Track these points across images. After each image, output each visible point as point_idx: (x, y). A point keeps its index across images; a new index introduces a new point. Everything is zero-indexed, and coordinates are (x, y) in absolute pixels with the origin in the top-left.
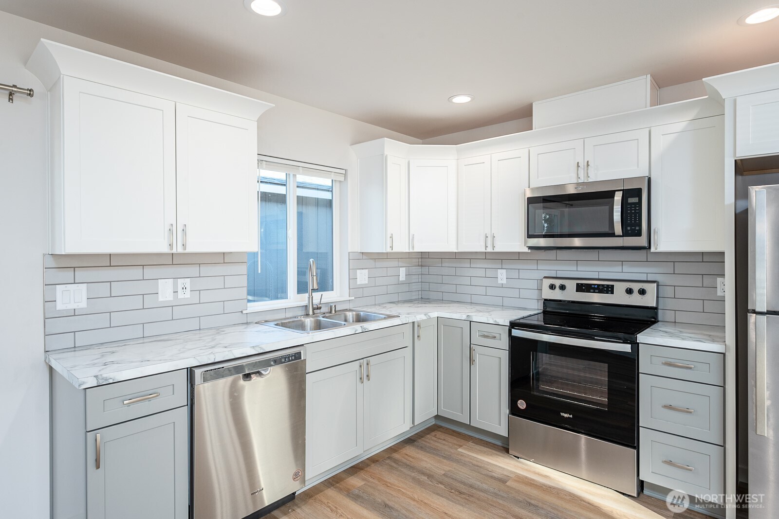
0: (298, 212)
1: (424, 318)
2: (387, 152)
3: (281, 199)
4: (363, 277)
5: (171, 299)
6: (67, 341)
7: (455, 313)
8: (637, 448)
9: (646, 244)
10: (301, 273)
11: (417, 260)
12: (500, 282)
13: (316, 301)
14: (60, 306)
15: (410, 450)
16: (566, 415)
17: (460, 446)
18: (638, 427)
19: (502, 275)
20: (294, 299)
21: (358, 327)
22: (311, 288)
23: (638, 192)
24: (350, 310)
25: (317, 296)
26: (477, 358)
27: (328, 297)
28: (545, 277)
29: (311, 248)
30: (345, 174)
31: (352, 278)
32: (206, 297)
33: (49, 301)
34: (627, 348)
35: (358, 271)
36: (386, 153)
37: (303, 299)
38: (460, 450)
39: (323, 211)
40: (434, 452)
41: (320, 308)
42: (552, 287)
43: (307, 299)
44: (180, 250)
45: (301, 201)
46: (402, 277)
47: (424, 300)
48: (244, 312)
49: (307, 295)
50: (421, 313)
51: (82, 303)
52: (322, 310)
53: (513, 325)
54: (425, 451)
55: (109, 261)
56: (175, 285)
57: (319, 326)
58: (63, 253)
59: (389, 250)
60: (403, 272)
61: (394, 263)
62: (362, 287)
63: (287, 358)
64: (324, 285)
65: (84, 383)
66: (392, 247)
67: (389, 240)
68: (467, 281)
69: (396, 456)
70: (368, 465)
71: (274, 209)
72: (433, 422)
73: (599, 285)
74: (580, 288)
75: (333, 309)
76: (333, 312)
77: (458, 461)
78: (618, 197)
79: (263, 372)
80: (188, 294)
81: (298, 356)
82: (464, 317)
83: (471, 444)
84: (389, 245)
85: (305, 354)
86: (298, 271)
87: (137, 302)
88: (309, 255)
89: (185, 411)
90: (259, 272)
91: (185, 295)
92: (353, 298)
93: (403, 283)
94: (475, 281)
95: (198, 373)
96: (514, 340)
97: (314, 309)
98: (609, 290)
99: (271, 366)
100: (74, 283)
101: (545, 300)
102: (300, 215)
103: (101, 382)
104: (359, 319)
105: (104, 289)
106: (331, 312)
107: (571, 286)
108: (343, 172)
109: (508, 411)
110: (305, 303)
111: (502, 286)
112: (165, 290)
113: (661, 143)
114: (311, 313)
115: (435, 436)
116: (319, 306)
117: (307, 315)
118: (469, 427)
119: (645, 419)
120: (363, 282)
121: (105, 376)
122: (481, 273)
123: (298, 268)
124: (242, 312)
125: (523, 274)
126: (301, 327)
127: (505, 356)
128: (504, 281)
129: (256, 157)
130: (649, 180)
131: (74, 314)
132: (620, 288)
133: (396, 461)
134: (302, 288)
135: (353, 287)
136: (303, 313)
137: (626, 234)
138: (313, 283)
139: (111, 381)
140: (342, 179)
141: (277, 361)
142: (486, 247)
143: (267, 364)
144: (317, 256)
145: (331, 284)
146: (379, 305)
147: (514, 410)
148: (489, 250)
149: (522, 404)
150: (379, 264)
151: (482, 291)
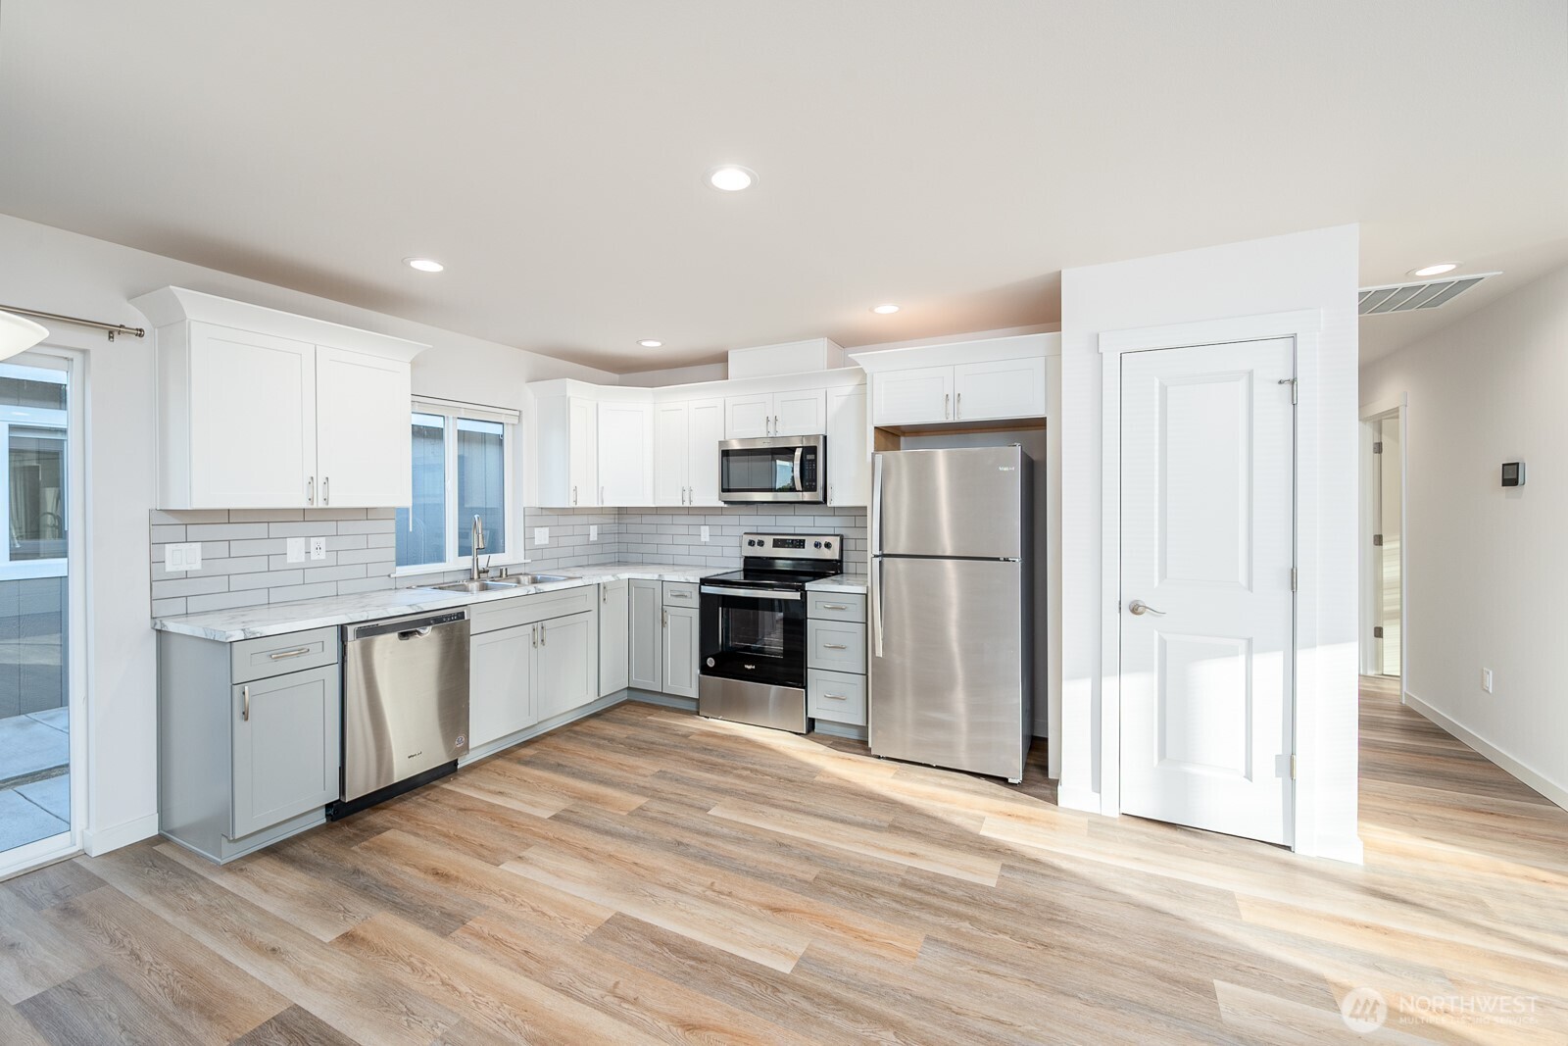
0: (459, 457)
1: (613, 579)
2: (569, 393)
3: (436, 434)
4: (542, 536)
5: (303, 560)
6: (179, 606)
7: (648, 574)
8: (805, 687)
9: (821, 499)
10: (463, 535)
11: (612, 516)
12: (703, 539)
13: (482, 565)
14: (169, 567)
15: (594, 723)
16: (749, 667)
17: (650, 715)
18: (807, 668)
19: (705, 533)
20: (454, 562)
21: (532, 589)
22: (476, 547)
23: (813, 450)
24: (525, 574)
25: (483, 560)
26: (669, 620)
27: (496, 560)
28: (745, 533)
29: (476, 501)
30: (519, 417)
31: (528, 538)
32: (344, 558)
33: (156, 562)
34: (796, 596)
35: (536, 529)
36: (568, 395)
37: (466, 562)
38: (649, 718)
39: (492, 451)
40: (621, 722)
41: (487, 572)
42: (751, 543)
43: (471, 561)
44: (321, 505)
45: (463, 437)
46: (594, 537)
47: (621, 563)
48: (392, 576)
49: (471, 557)
50: (608, 575)
51: (196, 565)
52: (491, 574)
53: (704, 582)
54: (610, 722)
55: (228, 516)
56: (308, 545)
57: (484, 588)
58: (189, 508)
59: (572, 505)
60: (594, 531)
61: (584, 519)
62: (542, 548)
63: (449, 617)
64: (494, 545)
65: (231, 636)
66: (576, 502)
67: (572, 493)
68: (668, 539)
69: (577, 728)
70: (544, 738)
71: (428, 447)
72: (624, 696)
73: (793, 540)
74: (777, 544)
75: (504, 573)
76: (504, 575)
77: (644, 727)
78: (798, 453)
79: (421, 631)
80: (323, 555)
81: (461, 615)
82: (656, 577)
83: (663, 712)
84: (572, 499)
85: (469, 614)
86: (459, 533)
87: (262, 564)
88: (473, 511)
89: (336, 668)
90: (411, 530)
91: (319, 556)
92: (529, 561)
93: (594, 544)
94: (679, 540)
95: (351, 630)
96: (703, 597)
97: (479, 572)
98: (801, 544)
99: (430, 624)
100: (187, 542)
101: (746, 557)
102: (461, 459)
103: (249, 636)
104: (535, 581)
105: (221, 549)
106: (501, 576)
107: (769, 541)
108: (517, 413)
109: (699, 671)
110: (469, 566)
111: (705, 545)
112: (295, 550)
113: (834, 405)
114: (476, 577)
115: (625, 709)
116: (486, 569)
117: (472, 579)
118: (662, 694)
119: (812, 661)
120: (543, 542)
121: (252, 629)
122: (683, 530)
123: (459, 529)
124: (389, 576)
125: (727, 531)
126: (465, 590)
127: (695, 614)
128: (707, 539)
129: (410, 398)
130: (825, 438)
131: (186, 576)
132: (809, 542)
133: (576, 732)
134: (464, 551)
135: (530, 548)
136: (468, 576)
137: (805, 489)
138: (477, 541)
139: (259, 635)
140: (516, 421)
141: (438, 620)
142: (683, 501)
143: (426, 623)
144: (485, 512)
145: (502, 545)
146: (563, 568)
147: (704, 669)
148: (687, 504)
149: (711, 662)
150: (563, 520)
151: (684, 550)
